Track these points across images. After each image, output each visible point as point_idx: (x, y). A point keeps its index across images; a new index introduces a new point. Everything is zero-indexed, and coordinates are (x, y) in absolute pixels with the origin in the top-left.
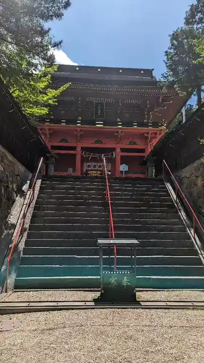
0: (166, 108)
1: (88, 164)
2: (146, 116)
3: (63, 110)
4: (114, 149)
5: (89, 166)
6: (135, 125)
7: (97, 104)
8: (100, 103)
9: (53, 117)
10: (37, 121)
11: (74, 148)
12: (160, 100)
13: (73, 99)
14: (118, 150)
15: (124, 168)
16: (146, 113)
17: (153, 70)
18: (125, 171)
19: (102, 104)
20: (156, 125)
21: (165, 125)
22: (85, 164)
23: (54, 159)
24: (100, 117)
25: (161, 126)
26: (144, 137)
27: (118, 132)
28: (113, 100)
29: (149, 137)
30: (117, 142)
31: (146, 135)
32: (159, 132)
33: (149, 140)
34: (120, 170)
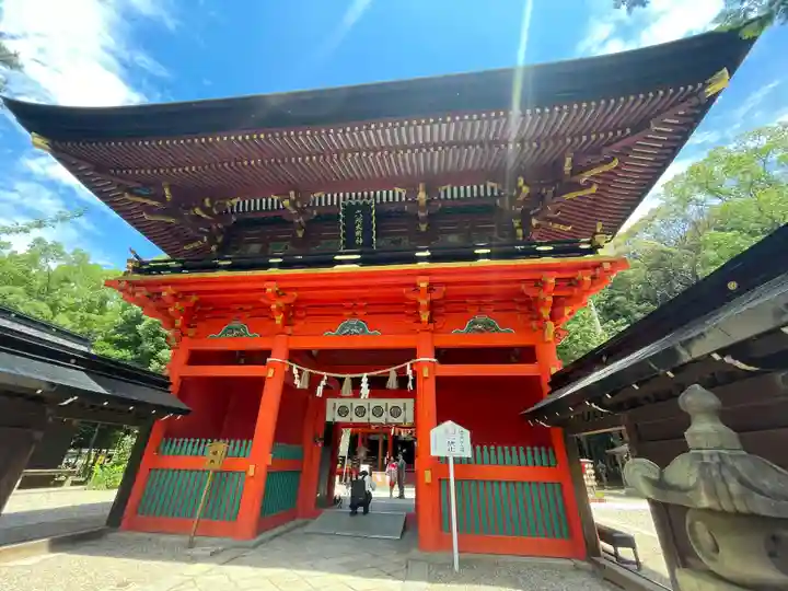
1: (340, 403)
2: (520, 232)
4: (411, 353)
5: (343, 411)
6: (483, 256)
7: (350, 211)
11: (260, 357)
12: (567, 168)
14: (426, 358)
15: (451, 440)
16: (516, 222)
18: (459, 462)
19: (366, 208)
22: (329, 403)
25: (592, 251)
28: (400, 194)
29: (550, 299)
30: (418, 327)
31: (531, 293)
32: (591, 272)
33: (546, 313)
34: (433, 453)
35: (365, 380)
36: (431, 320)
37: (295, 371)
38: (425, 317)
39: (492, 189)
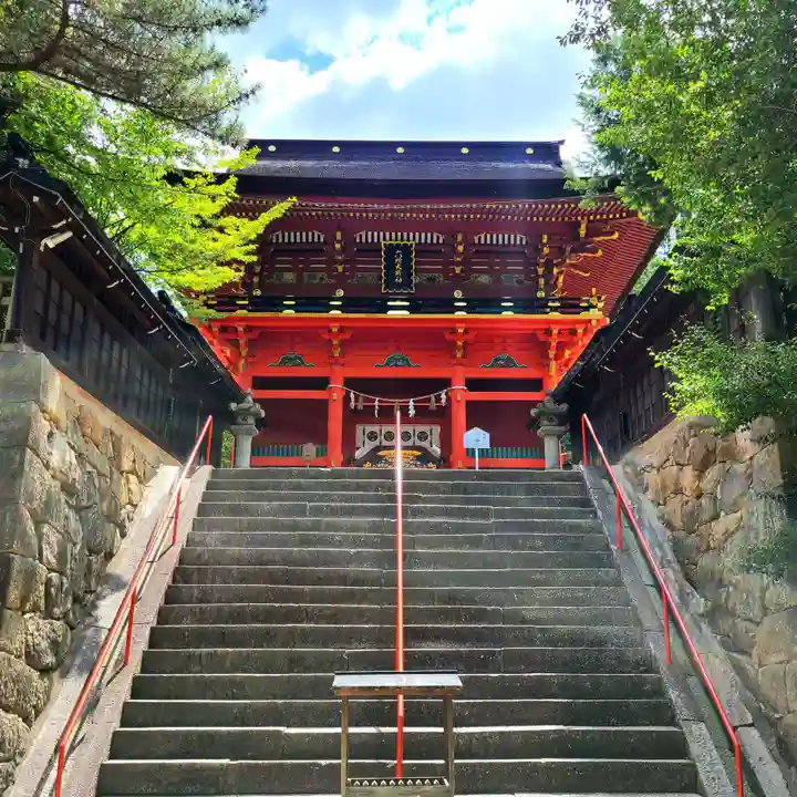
0: (600, 253)
1: (369, 428)
2: (542, 281)
3: (288, 270)
4: (445, 383)
5: (372, 436)
6: (507, 309)
7: (391, 249)
8: (398, 246)
9: (259, 293)
10: (209, 307)
11: (321, 383)
12: (583, 232)
13: (318, 236)
14: (459, 386)
15: (477, 439)
16: (540, 271)
17: (562, 142)
18: (482, 451)
19: (406, 250)
20: (570, 305)
21: (601, 305)
22: (359, 429)
23: (251, 420)
24: (400, 286)
25: (587, 309)
26: (536, 344)
27: (453, 331)
28: (438, 238)
29: (554, 344)
30: (454, 362)
31: (542, 338)
32: (583, 327)
33: (552, 354)
34: (465, 446)
35: (411, 404)
36: (464, 356)
37: (352, 396)
38: (459, 355)
39: (521, 239)
